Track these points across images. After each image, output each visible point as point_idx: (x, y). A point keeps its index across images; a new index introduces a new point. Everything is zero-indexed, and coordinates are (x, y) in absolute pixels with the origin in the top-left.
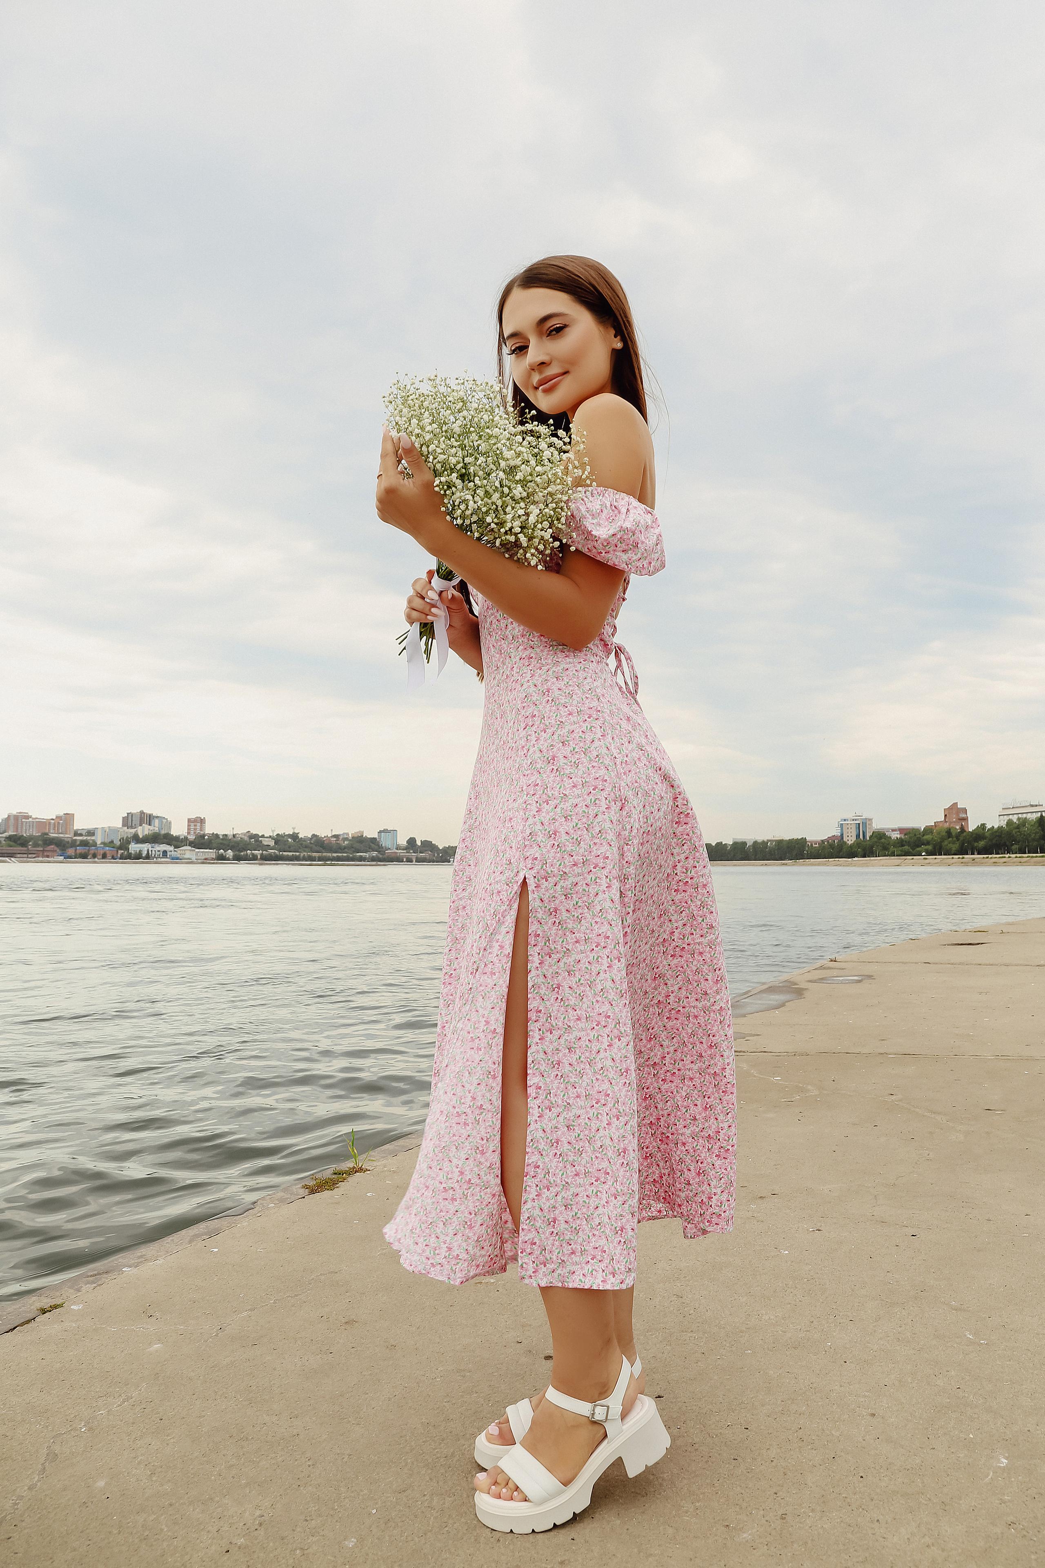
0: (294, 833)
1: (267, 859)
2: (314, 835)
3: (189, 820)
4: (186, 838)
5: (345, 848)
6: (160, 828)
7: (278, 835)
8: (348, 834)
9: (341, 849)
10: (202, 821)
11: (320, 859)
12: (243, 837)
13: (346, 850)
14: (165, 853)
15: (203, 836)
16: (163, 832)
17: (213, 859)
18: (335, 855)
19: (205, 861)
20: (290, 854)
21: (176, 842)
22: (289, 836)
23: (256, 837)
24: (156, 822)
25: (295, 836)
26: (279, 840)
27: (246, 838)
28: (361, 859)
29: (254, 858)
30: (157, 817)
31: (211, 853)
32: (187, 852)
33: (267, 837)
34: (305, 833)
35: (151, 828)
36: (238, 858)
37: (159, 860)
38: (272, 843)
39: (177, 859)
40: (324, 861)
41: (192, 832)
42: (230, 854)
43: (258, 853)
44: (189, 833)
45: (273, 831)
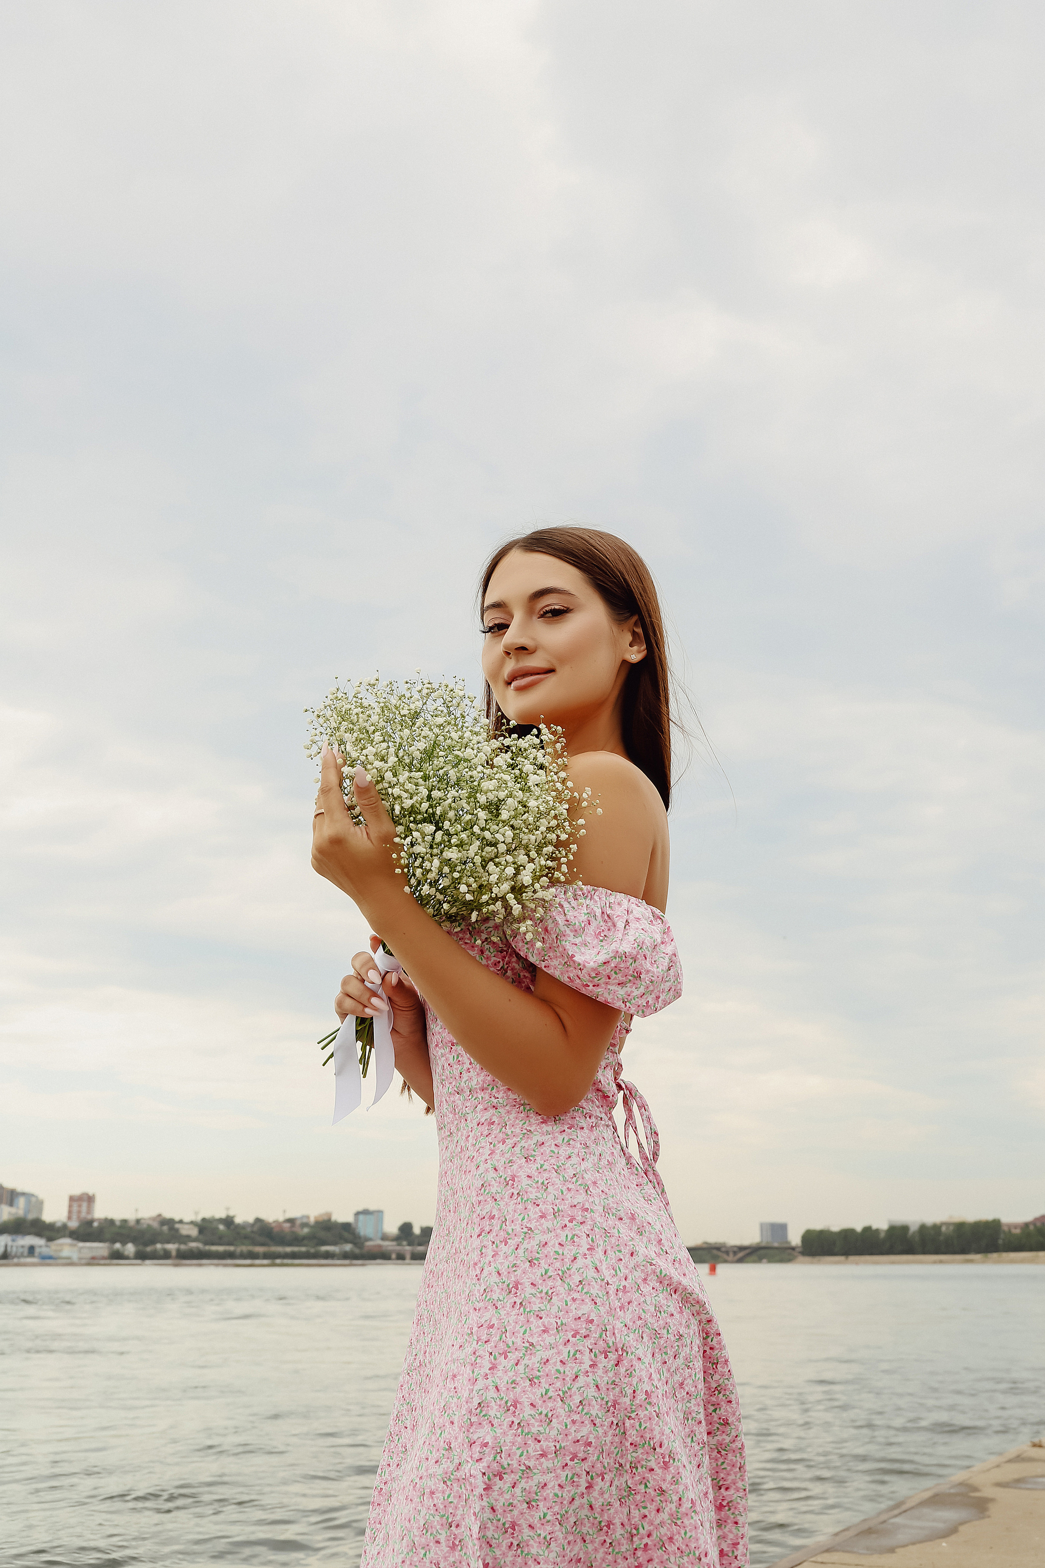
0: (228, 1217)
1: (187, 1256)
2: (258, 1220)
3: (72, 1199)
4: (65, 1226)
5: (304, 1238)
6: (27, 1211)
7: (204, 1220)
8: (308, 1217)
9: (297, 1240)
10: (90, 1199)
11: (266, 1256)
12: (151, 1222)
13: (305, 1242)
14: (31, 1250)
15: (90, 1223)
16: (31, 1216)
17: (104, 1258)
18: (288, 1249)
19: (93, 1261)
20: (221, 1248)
21: (50, 1232)
22: (221, 1221)
23: (170, 1223)
24: (21, 1202)
25: (228, 1221)
26: (206, 1227)
27: (155, 1225)
28: (328, 1256)
29: (166, 1255)
30: (23, 1194)
31: (100, 1248)
32: (66, 1247)
33: (187, 1223)
34: (244, 1216)
35: (13, 1210)
36: (142, 1256)
37: (22, 1260)
38: (194, 1232)
39: (50, 1258)
40: (273, 1258)
41: (74, 1217)
42: (130, 1248)
43: (172, 1247)
44: (69, 1218)
45: (196, 1213)
